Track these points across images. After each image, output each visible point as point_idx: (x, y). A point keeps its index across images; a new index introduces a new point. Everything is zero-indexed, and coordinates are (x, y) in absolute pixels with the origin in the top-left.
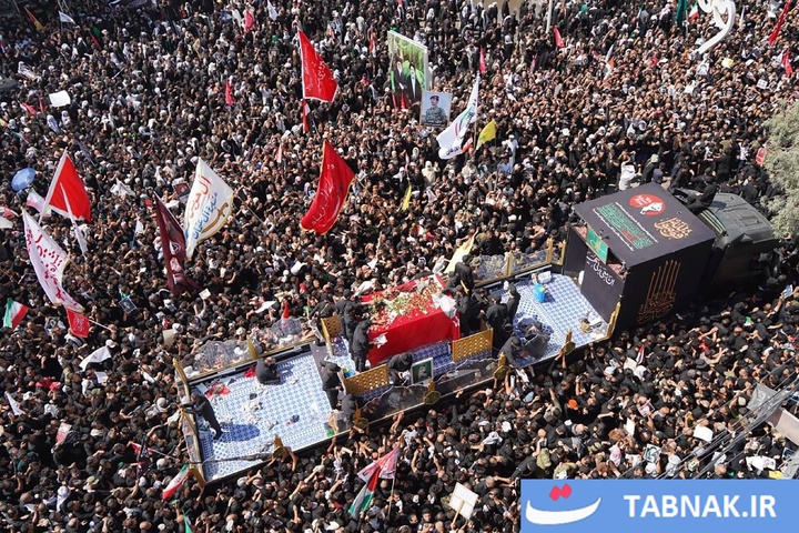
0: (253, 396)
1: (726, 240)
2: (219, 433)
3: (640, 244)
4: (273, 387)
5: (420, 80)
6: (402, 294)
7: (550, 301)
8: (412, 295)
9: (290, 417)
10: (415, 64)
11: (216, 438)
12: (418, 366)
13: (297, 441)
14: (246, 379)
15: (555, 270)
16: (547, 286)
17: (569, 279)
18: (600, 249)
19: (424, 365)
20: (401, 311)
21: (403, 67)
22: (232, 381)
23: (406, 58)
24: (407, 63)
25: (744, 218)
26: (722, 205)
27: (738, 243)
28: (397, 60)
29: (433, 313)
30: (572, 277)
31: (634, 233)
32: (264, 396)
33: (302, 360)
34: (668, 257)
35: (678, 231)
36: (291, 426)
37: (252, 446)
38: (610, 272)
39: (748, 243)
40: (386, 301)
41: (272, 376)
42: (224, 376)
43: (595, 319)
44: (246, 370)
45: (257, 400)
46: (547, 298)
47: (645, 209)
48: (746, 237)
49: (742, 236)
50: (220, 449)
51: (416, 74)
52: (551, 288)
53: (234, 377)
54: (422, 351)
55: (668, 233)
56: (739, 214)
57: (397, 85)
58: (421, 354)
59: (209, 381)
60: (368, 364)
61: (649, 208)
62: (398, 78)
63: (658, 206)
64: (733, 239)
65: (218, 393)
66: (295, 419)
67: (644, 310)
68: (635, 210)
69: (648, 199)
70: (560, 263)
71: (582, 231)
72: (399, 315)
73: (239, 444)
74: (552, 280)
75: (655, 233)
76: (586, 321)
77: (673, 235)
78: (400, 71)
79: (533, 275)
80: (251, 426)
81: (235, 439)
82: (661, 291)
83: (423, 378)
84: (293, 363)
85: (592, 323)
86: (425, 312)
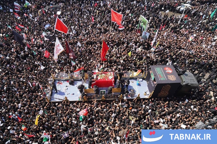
0: (67, 86)
1: (184, 84)
2: (57, 92)
3: (162, 79)
4: (72, 86)
5: (144, 28)
6: (103, 74)
7: (140, 86)
8: (105, 75)
9: (72, 93)
10: (144, 24)
11: (56, 93)
12: (102, 91)
13: (70, 99)
14: (67, 82)
15: (143, 79)
16: (140, 82)
17: (146, 82)
18: (153, 77)
19: (103, 91)
20: (101, 78)
21: (141, 24)
22: (64, 82)
23: (143, 22)
24: (143, 23)
25: (191, 79)
26: (187, 75)
27: (187, 85)
28: (141, 22)
29: (108, 80)
30: (147, 82)
31: (162, 76)
32: (69, 87)
33: (79, 82)
34: (168, 84)
35: (173, 79)
36: (72, 95)
37: (62, 97)
38: (154, 83)
39: (190, 86)
40: (99, 75)
41: (72, 83)
42: (62, 80)
43: (148, 93)
44: (67, 80)
45: (67, 88)
46: (139, 85)
47: (167, 71)
48: (189, 84)
49: (188, 83)
50: (56, 96)
51: (144, 26)
52: (141, 83)
53: (64, 81)
54: (104, 88)
55: (170, 78)
56: (190, 78)
57: (139, 28)
58: (104, 89)
59: (59, 80)
60: (91, 87)
61: (168, 71)
62: (140, 26)
63: (170, 71)
64: (186, 84)
65: (60, 84)
66: (73, 94)
67: (160, 95)
68: (165, 71)
69: (169, 69)
70: (145, 78)
71: (151, 72)
72: (101, 79)
73: (60, 96)
74: (142, 81)
75: (167, 77)
76: (146, 93)
77: (171, 79)
78: (141, 25)
79: (138, 79)
80: (64, 93)
81: (59, 95)
82: (165, 91)
83: (103, 94)
84: (78, 82)
85: (147, 94)
86: (106, 80)
